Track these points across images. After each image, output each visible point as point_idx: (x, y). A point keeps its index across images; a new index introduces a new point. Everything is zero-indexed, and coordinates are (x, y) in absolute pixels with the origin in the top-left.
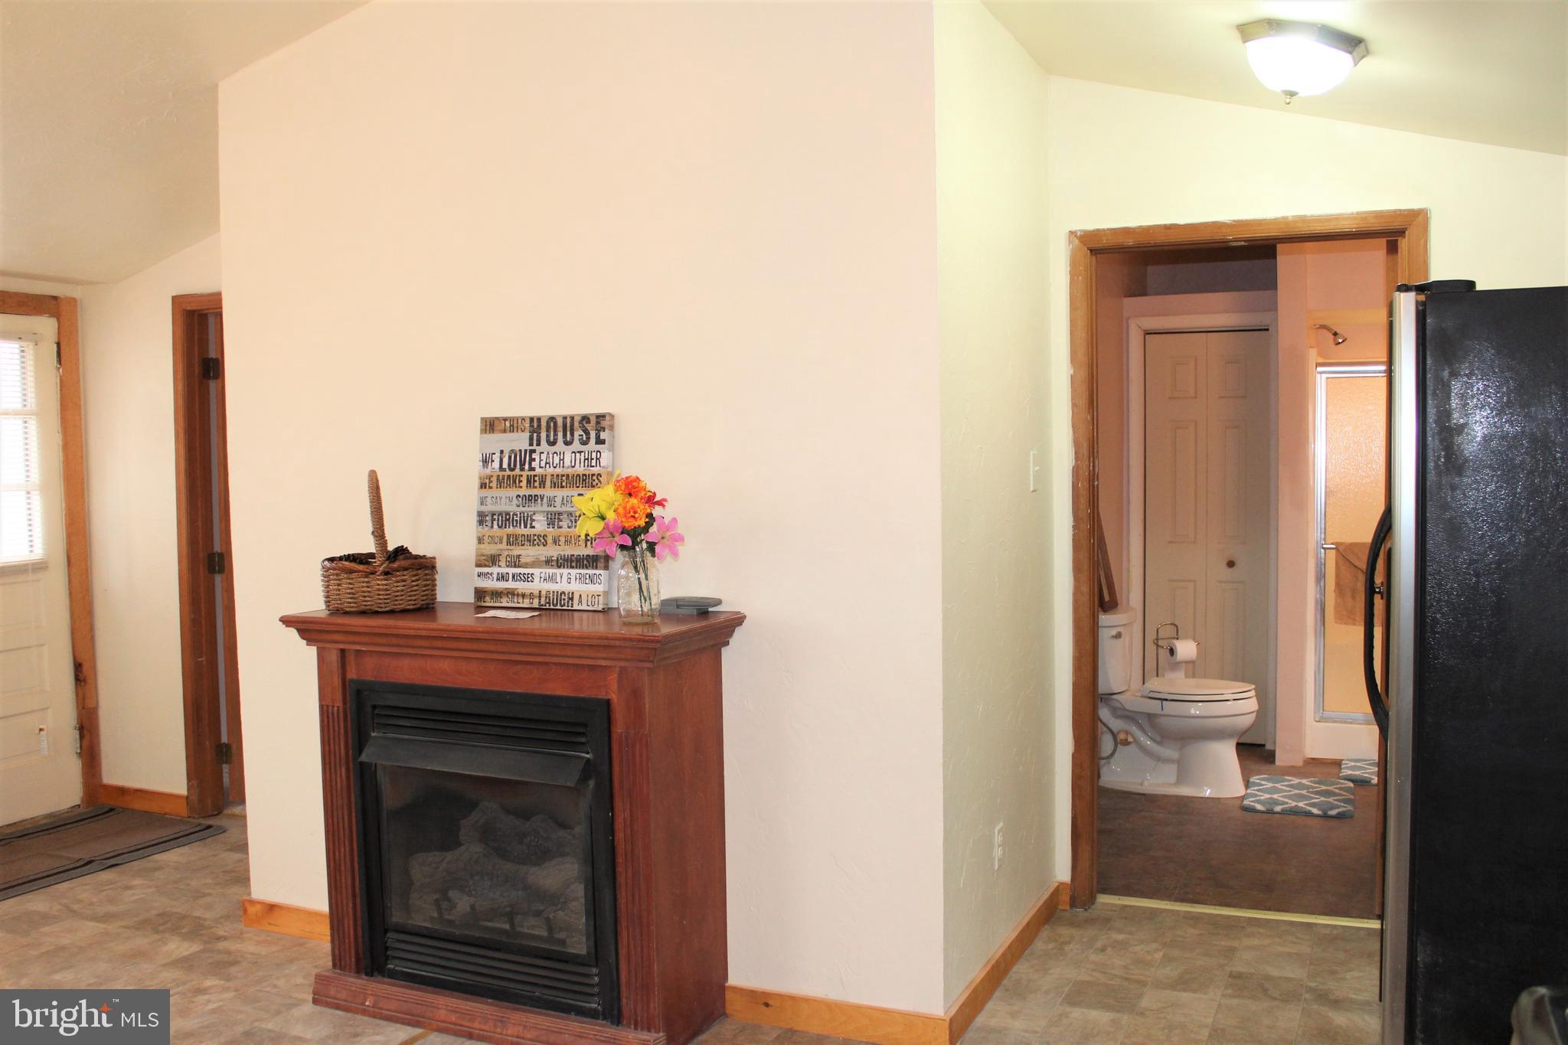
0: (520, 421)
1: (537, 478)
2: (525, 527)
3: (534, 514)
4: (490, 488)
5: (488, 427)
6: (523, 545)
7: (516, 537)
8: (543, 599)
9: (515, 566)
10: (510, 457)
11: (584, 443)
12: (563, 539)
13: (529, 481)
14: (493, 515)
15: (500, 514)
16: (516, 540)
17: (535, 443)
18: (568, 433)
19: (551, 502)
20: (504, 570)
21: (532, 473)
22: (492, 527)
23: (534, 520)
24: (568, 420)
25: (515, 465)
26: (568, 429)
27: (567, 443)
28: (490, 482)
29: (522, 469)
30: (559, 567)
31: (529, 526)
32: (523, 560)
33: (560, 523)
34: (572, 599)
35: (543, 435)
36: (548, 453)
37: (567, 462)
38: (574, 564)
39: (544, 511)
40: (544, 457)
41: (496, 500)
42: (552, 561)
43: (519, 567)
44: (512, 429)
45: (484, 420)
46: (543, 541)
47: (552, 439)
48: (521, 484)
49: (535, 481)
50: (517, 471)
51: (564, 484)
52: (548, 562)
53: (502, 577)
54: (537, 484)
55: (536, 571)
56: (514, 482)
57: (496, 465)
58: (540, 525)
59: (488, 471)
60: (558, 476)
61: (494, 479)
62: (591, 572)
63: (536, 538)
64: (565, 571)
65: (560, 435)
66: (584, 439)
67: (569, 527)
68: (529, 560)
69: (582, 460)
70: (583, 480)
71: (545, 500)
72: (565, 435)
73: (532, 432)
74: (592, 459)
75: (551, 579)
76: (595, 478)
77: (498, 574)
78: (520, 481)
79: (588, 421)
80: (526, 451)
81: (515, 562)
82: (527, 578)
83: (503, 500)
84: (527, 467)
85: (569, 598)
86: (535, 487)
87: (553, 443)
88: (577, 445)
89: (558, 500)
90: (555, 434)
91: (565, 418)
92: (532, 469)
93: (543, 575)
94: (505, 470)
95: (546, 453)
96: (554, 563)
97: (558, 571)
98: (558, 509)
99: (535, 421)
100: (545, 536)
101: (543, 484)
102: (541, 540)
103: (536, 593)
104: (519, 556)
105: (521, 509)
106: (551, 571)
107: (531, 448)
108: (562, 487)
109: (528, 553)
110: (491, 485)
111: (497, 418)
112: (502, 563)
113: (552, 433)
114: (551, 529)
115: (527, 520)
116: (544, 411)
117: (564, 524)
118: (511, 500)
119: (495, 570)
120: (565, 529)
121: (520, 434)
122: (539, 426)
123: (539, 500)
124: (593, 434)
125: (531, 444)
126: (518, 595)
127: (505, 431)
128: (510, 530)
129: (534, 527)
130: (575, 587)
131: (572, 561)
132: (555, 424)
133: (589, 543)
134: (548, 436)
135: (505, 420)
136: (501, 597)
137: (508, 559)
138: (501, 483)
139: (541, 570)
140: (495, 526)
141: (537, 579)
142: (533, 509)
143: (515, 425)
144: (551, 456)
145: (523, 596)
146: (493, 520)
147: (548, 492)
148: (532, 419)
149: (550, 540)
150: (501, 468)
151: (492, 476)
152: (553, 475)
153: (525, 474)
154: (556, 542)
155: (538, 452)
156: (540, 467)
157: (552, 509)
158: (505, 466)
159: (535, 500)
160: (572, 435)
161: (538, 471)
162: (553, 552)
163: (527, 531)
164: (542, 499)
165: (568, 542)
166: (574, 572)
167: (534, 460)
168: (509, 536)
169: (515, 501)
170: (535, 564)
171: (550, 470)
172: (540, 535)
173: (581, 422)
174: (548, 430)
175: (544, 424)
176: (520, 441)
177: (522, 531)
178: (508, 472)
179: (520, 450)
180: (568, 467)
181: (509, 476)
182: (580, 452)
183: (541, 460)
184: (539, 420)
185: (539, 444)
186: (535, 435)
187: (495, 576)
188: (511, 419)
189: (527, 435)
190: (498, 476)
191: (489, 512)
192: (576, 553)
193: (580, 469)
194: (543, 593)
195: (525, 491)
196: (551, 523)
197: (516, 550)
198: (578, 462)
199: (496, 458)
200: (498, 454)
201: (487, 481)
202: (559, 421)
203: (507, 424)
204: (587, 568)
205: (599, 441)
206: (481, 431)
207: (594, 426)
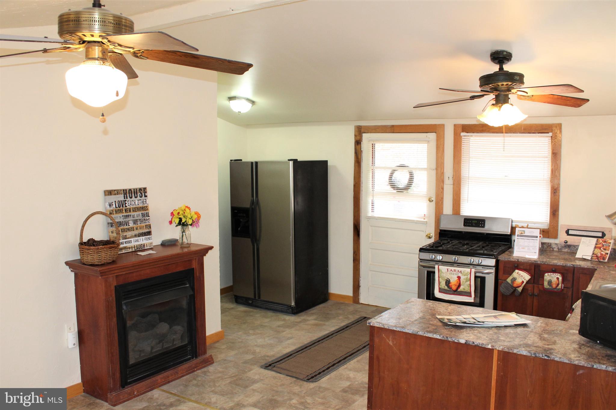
0: (120, 191)
1: (128, 209)
2: (127, 226)
3: (129, 221)
4: (113, 214)
5: (109, 193)
6: (127, 232)
7: (124, 229)
8: (136, 248)
9: (125, 239)
10: (118, 203)
11: (141, 197)
12: (139, 228)
13: (125, 211)
15: (118, 222)
16: (124, 230)
18: (136, 194)
19: (133, 217)
21: (126, 208)
23: (129, 223)
24: (135, 190)
25: (120, 206)
26: (136, 193)
27: (136, 197)
28: (113, 212)
29: (123, 207)
30: (139, 237)
32: (127, 236)
33: (137, 223)
34: (144, 246)
35: (128, 195)
36: (130, 201)
37: (137, 203)
38: (143, 235)
39: (132, 220)
40: (129, 202)
42: (137, 235)
43: (127, 239)
44: (118, 194)
45: (105, 192)
46: (133, 229)
48: (123, 212)
49: (127, 210)
50: (121, 207)
51: (136, 210)
52: (135, 236)
54: (128, 211)
55: (132, 239)
56: (120, 211)
57: (114, 206)
58: (131, 224)
59: (112, 208)
60: (134, 208)
61: (114, 211)
62: (148, 236)
63: (130, 229)
64: (141, 238)
65: (133, 195)
66: (141, 195)
67: (140, 224)
68: (129, 236)
70: (142, 209)
71: (132, 216)
72: (135, 195)
73: (124, 194)
74: (144, 202)
75: (137, 241)
76: (146, 208)
78: (123, 211)
79: (141, 190)
80: (123, 201)
82: (130, 242)
83: (118, 218)
84: (124, 206)
85: (143, 246)
86: (128, 212)
87: (131, 198)
88: (139, 198)
89: (136, 216)
90: (132, 195)
91: (134, 189)
92: (126, 206)
93: (134, 240)
94: (117, 208)
97: (139, 238)
98: (136, 218)
99: (125, 191)
100: (133, 228)
101: (130, 211)
102: (132, 229)
103: (133, 246)
104: (126, 236)
105: (125, 220)
106: (137, 238)
107: (125, 200)
108: (136, 211)
109: (129, 234)
110: (113, 213)
111: (112, 190)
112: (121, 239)
113: (131, 194)
114: (135, 225)
115: (127, 223)
116: (127, 187)
117: (138, 223)
118: (121, 218)
120: (139, 225)
121: (121, 195)
122: (126, 192)
124: (143, 194)
125: (125, 198)
126: (128, 248)
127: (115, 195)
128: (122, 227)
129: (129, 225)
130: (145, 242)
131: (143, 234)
132: (131, 191)
133: (147, 228)
134: (129, 195)
135: (115, 190)
136: (122, 250)
137: (123, 237)
138: (116, 212)
139: (134, 239)
141: (133, 242)
142: (128, 219)
143: (118, 192)
144: (131, 202)
145: (129, 248)
147: (132, 213)
148: (124, 190)
149: (135, 229)
150: (116, 207)
151: (113, 210)
152: (133, 208)
153: (124, 208)
154: (137, 229)
155: (127, 201)
156: (129, 206)
157: (134, 219)
158: (117, 206)
159: (129, 217)
160: (137, 194)
161: (128, 207)
162: (137, 232)
163: (127, 227)
164: (131, 216)
165: (140, 228)
166: (144, 237)
167: (126, 203)
168: (122, 229)
169: (122, 218)
170: (131, 237)
171: (132, 206)
173: (139, 190)
174: (129, 194)
175: (128, 192)
176: (121, 198)
177: (126, 227)
178: (118, 208)
179: (121, 201)
180: (137, 205)
181: (119, 210)
182: (140, 200)
183: (128, 203)
184: (126, 190)
185: (127, 198)
186: (125, 195)
188: (117, 190)
189: (123, 195)
190: (115, 210)
192: (143, 231)
193: (141, 205)
194: (135, 246)
195: (125, 214)
196: (134, 223)
197: (125, 234)
198: (140, 203)
199: (114, 204)
200: (114, 202)
201: (112, 212)
202: (133, 191)
203: (116, 192)
204: (147, 235)
205: (146, 196)
206: (105, 195)
207: (143, 192)
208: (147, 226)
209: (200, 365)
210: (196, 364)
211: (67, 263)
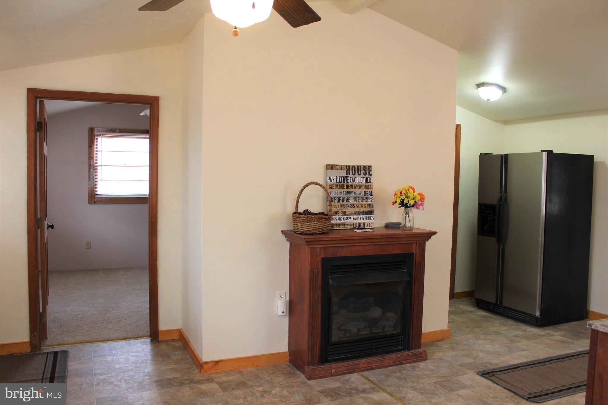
0: (342, 166)
1: (349, 186)
2: (347, 202)
3: (350, 198)
4: (333, 189)
5: (331, 168)
6: (346, 208)
7: (344, 205)
8: (355, 226)
9: (344, 215)
10: (339, 178)
11: (365, 175)
12: (360, 206)
13: (347, 187)
14: (335, 198)
15: (338, 198)
17: (348, 174)
18: (359, 171)
19: (355, 194)
20: (341, 217)
21: (348, 184)
22: (335, 202)
23: (350, 200)
24: (359, 167)
25: (342, 181)
26: (359, 170)
27: (359, 175)
29: (344, 183)
30: (359, 215)
31: (348, 202)
32: (347, 213)
33: (359, 201)
34: (365, 225)
35: (351, 172)
36: (353, 178)
37: (359, 181)
38: (364, 214)
39: (353, 197)
41: (336, 193)
42: (357, 213)
43: (346, 215)
45: (327, 165)
47: (354, 173)
48: (344, 188)
49: (349, 187)
50: (343, 183)
51: (359, 188)
52: (356, 213)
53: (340, 219)
54: (350, 188)
55: (352, 217)
56: (342, 187)
57: (335, 181)
58: (352, 201)
59: (332, 183)
60: (357, 185)
61: (335, 186)
62: (370, 216)
63: (351, 205)
64: (362, 216)
65: (356, 172)
66: (365, 173)
67: (362, 202)
68: (349, 213)
69: (365, 180)
70: (365, 187)
71: (353, 193)
72: (358, 172)
73: (347, 170)
74: (368, 180)
75: (357, 219)
76: (369, 186)
77: (338, 218)
78: (344, 187)
79: (366, 168)
80: (345, 177)
81: (344, 214)
82: (349, 219)
83: (338, 193)
84: (346, 182)
85: (363, 224)
87: (354, 174)
88: (362, 175)
89: (358, 193)
90: (355, 172)
91: (358, 166)
93: (354, 218)
94: (338, 183)
95: (352, 178)
96: (358, 214)
97: (359, 216)
98: (358, 196)
99: (348, 167)
100: (354, 205)
101: (352, 188)
102: (353, 206)
103: (352, 224)
104: (345, 212)
105: (347, 196)
106: (357, 216)
107: (347, 176)
108: (358, 189)
109: (348, 211)
110: (334, 188)
111: (334, 165)
112: (340, 214)
113: (354, 171)
114: (356, 203)
115: (347, 200)
116: (351, 163)
117: (360, 201)
118: (341, 193)
119: (337, 217)
120: (360, 203)
121: (343, 171)
122: (349, 168)
123: (351, 193)
124: (368, 172)
125: (347, 174)
126: (346, 225)
127: (337, 169)
128: (342, 203)
129: (350, 202)
130: (365, 221)
131: (364, 213)
132: (355, 168)
133: (369, 207)
134: (352, 172)
135: (337, 166)
136: (340, 226)
137: (342, 213)
138: (337, 187)
139: (354, 216)
140: (336, 202)
141: (352, 219)
142: (349, 196)
143: (341, 168)
144: (354, 179)
145: (348, 225)
146: (335, 200)
147: (354, 190)
148: (346, 166)
149: (356, 206)
151: (334, 185)
152: (355, 185)
153: (345, 184)
154: (358, 206)
155: (349, 177)
156: (350, 182)
157: (356, 196)
158: (338, 181)
159: (350, 193)
160: (361, 172)
161: (350, 183)
162: (357, 210)
163: (348, 203)
165: (362, 206)
166: (364, 216)
167: (348, 180)
168: (341, 205)
169: (343, 193)
170: (351, 214)
171: (354, 183)
172: (352, 205)
173: (363, 168)
174: (352, 170)
175: (351, 168)
176: (343, 173)
177: (346, 203)
178: (339, 184)
179: (343, 176)
180: (360, 182)
181: (340, 185)
182: (364, 178)
183: (350, 180)
184: (349, 166)
185: (349, 174)
186: (348, 171)
187: (337, 219)
188: (339, 166)
189: (345, 171)
190: (336, 185)
191: (333, 197)
192: (365, 210)
193: (364, 183)
194: (355, 224)
195: (346, 190)
196: (356, 201)
197: (344, 210)
198: (363, 181)
199: (335, 178)
200: (335, 177)
201: (332, 186)
202: (356, 168)
203: (338, 167)
204: (369, 215)
205: (370, 175)
206: (327, 169)
207: (367, 170)
208: (369, 205)
209: (411, 358)
210: (406, 356)
211: (283, 232)
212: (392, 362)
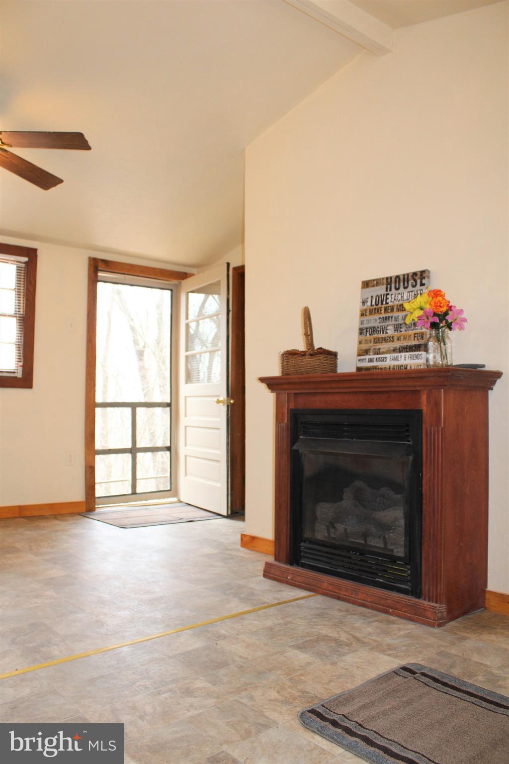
0: (381, 280)
1: (389, 308)
2: (383, 333)
3: (388, 326)
4: (366, 315)
5: (365, 285)
6: (381, 343)
7: (378, 339)
9: (377, 354)
10: (376, 299)
11: (414, 286)
12: (402, 338)
13: (385, 310)
14: (367, 329)
15: (371, 328)
16: (378, 340)
17: (389, 290)
18: (406, 283)
19: (396, 319)
20: (372, 357)
21: (387, 305)
22: (366, 335)
23: (388, 330)
24: (406, 276)
25: (378, 303)
26: (406, 281)
27: (405, 288)
28: (366, 312)
29: (382, 304)
30: (400, 352)
31: (385, 333)
32: (381, 350)
33: (401, 329)
34: (407, 368)
35: (393, 285)
36: (395, 295)
37: (405, 298)
38: (408, 350)
39: (392, 324)
40: (393, 296)
41: (368, 322)
42: (397, 349)
43: (380, 354)
44: (378, 284)
45: (363, 282)
46: (392, 339)
47: (397, 287)
48: (382, 312)
49: (388, 309)
50: (380, 305)
52: (394, 350)
53: (371, 360)
54: (389, 311)
55: (388, 356)
56: (378, 311)
57: (369, 304)
58: (391, 331)
59: (365, 307)
60: (400, 305)
61: (368, 311)
62: (416, 353)
63: (388, 338)
64: (403, 354)
65: (402, 284)
66: (414, 284)
67: (406, 331)
68: (384, 350)
69: (413, 295)
71: (393, 318)
72: (404, 284)
73: (387, 285)
74: (418, 294)
75: (396, 359)
77: (369, 359)
78: (381, 310)
79: (417, 275)
80: (384, 295)
81: (378, 352)
82: (384, 360)
83: (372, 321)
84: (384, 302)
85: (405, 368)
86: (388, 312)
87: (397, 289)
89: (400, 318)
90: (399, 284)
91: (404, 275)
92: (387, 303)
93: (391, 357)
94: (373, 306)
96: (398, 351)
97: (399, 354)
98: (400, 322)
99: (389, 278)
100: (393, 337)
101: (392, 310)
102: (391, 339)
103: (388, 367)
104: (379, 349)
105: (381, 324)
106: (395, 355)
107: (387, 293)
108: (402, 311)
109: (384, 346)
111: (370, 281)
112: (371, 353)
113: (397, 284)
114: (396, 333)
115: (384, 330)
116: (392, 273)
117: (403, 329)
118: (376, 321)
119: (367, 357)
120: (404, 332)
121: (382, 287)
122: (391, 281)
123: (390, 319)
124: (419, 282)
125: (387, 291)
126: (378, 369)
127: (373, 286)
128: (375, 335)
129: (388, 333)
130: (408, 362)
131: (406, 349)
132: (399, 279)
133: (416, 338)
134: (395, 286)
135: (374, 280)
137: (374, 351)
138: (371, 312)
139: (391, 355)
140: (368, 335)
141: (388, 360)
142: (387, 323)
143: (379, 282)
144: (397, 295)
145: (381, 369)
146: (367, 331)
147: (395, 314)
148: (387, 278)
149: (395, 339)
150: (372, 305)
151: (367, 309)
152: (398, 305)
153: (383, 306)
154: (398, 339)
155: (390, 294)
156: (391, 302)
157: (397, 323)
158: (374, 303)
159: (388, 319)
160: (408, 283)
161: (390, 304)
162: (397, 344)
163: (384, 336)
164: (392, 318)
165: (405, 339)
166: (408, 354)
167: (388, 299)
168: (374, 339)
169: (378, 321)
170: (388, 352)
171: (396, 303)
172: (390, 337)
173: (412, 276)
174: (395, 282)
175: (393, 280)
176: (381, 290)
177: (382, 335)
178: (375, 307)
179: (381, 295)
181: (375, 309)
182: (412, 292)
183: (391, 298)
184: (391, 278)
185: (390, 290)
186: (389, 286)
187: (367, 360)
188: (377, 280)
189: (385, 286)
190: (370, 309)
191: (365, 328)
192: (409, 344)
194: (392, 367)
195: (383, 315)
196: (396, 330)
197: (378, 346)
198: (411, 297)
199: (369, 300)
200: (370, 298)
201: (364, 312)
202: (402, 277)
203: (375, 282)
204: (415, 351)
205: (422, 285)
206: (363, 288)
207: (420, 277)
208: (416, 335)
212: (369, 600)
